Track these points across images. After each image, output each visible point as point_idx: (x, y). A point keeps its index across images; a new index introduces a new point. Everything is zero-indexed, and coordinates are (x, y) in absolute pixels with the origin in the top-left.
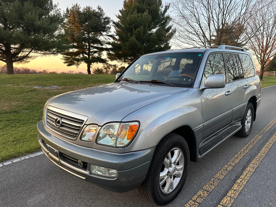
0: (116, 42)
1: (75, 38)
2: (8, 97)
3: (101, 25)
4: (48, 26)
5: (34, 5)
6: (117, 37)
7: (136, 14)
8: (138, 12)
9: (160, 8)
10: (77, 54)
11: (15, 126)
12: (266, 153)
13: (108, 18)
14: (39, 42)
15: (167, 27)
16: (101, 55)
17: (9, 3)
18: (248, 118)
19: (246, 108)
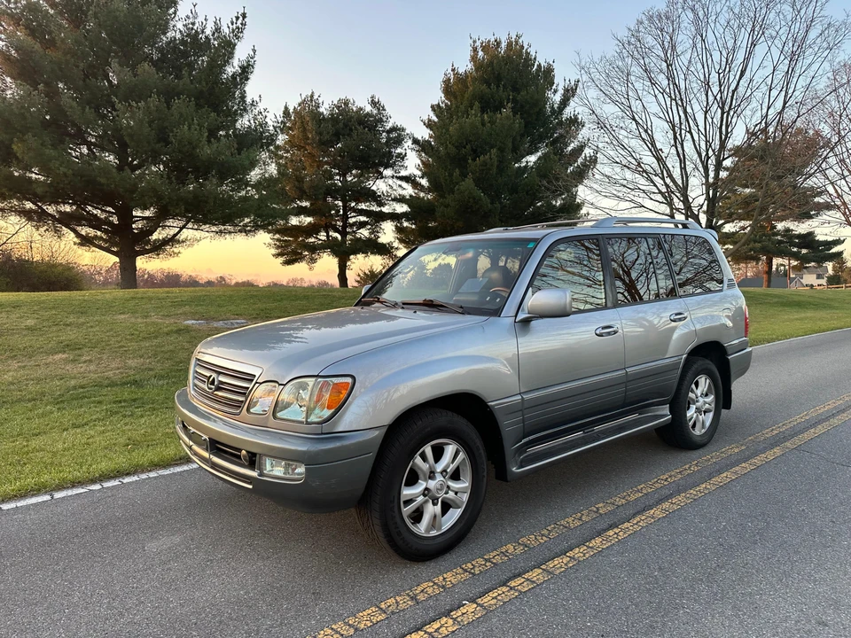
0: (422, 195)
1: (305, 186)
2: (121, 347)
3: (377, 150)
4: (230, 159)
5: (197, 104)
6: (424, 182)
7: (476, 116)
8: (483, 110)
9: (550, 94)
10: (312, 230)
11: (131, 415)
12: (722, 484)
13: (399, 129)
14: (206, 202)
15: (570, 149)
16: (378, 232)
17: (134, 104)
18: (701, 400)
19: (680, 370)
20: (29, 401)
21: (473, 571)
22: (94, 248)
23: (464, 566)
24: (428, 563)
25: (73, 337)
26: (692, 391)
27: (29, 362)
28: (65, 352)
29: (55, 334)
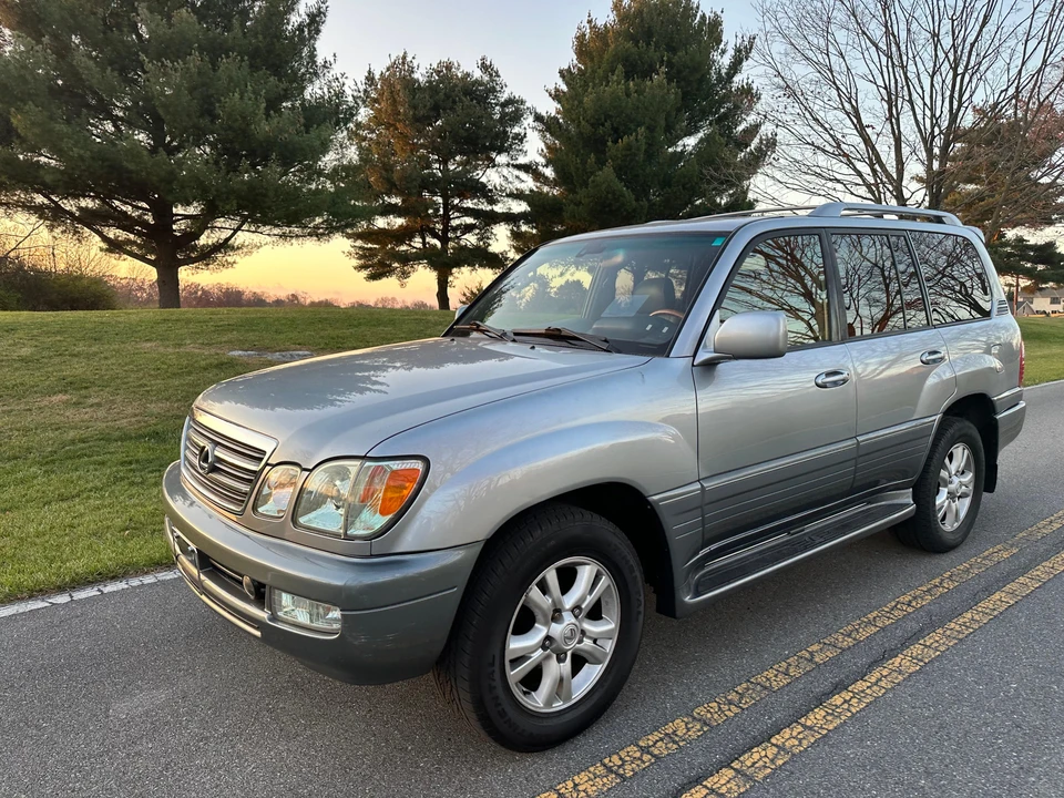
0: (546, 189)
1: (395, 177)
2: (141, 385)
3: (489, 129)
4: (297, 138)
5: (251, 66)
6: (549, 172)
7: (619, 83)
8: (628, 76)
9: (715, 55)
10: (403, 235)
11: (141, 483)
12: (996, 613)
13: (518, 101)
14: (265, 196)
15: (740, 128)
16: (488, 238)
17: (168, 63)
18: (956, 480)
19: (931, 438)
20: (9, 459)
21: (621, 771)
22: (125, 256)
23: (606, 761)
24: (548, 753)
25: (80, 371)
26: (945, 468)
27: (18, 404)
28: (66, 391)
29: (57, 368)
